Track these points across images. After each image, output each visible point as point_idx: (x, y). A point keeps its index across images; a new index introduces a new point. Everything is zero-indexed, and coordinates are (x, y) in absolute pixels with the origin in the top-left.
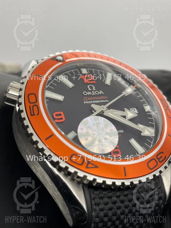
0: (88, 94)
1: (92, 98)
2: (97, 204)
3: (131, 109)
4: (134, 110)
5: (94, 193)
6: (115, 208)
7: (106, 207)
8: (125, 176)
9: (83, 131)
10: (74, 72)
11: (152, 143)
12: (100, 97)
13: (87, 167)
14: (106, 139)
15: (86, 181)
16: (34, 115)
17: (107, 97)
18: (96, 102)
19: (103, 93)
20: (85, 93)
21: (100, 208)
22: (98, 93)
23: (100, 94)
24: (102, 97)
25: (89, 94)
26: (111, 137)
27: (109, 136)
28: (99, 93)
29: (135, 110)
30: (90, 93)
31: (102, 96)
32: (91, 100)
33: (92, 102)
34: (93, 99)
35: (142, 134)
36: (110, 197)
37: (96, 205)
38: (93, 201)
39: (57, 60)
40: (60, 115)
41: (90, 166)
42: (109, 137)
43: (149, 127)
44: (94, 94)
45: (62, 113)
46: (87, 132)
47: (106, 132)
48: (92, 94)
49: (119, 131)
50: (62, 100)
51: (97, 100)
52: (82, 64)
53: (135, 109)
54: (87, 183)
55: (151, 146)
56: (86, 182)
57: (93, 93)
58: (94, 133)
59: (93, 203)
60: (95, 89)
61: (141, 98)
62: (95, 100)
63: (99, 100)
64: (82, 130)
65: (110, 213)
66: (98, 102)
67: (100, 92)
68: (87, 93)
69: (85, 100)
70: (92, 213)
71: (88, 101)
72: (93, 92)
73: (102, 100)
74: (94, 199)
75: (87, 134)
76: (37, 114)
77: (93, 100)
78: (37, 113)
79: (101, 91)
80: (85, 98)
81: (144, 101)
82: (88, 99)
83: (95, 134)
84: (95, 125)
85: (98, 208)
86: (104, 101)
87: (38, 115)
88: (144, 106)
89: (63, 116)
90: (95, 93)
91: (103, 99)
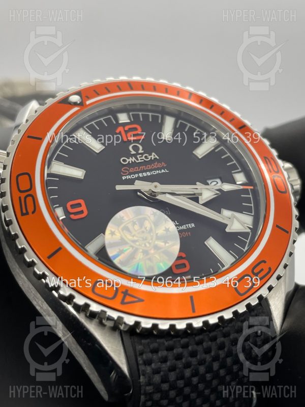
0: (129, 162)
1: (137, 168)
2: (148, 363)
3: (209, 182)
4: (215, 183)
5: (141, 344)
6: (180, 366)
7: (164, 365)
8: (194, 311)
9: (114, 236)
10: (104, 122)
11: (248, 241)
12: (153, 165)
13: (123, 303)
14: (156, 248)
15: (123, 325)
16: (27, 213)
17: (165, 164)
18: (145, 174)
19: (156, 157)
20: (124, 161)
21: (153, 369)
22: (148, 158)
23: (153, 159)
24: (156, 165)
25: (132, 161)
26: (166, 242)
27: (163, 242)
28: (150, 157)
29: (217, 183)
30: (134, 159)
31: (156, 163)
32: (134, 173)
33: (137, 175)
34: (140, 170)
35: (227, 230)
36: (170, 349)
37: (145, 365)
38: (139, 359)
39: (70, 103)
40: (79, 205)
41: (128, 299)
42: (163, 244)
43: (242, 213)
44: (141, 160)
45: (81, 201)
46: (122, 239)
47: (157, 234)
48: (137, 162)
49: (187, 225)
50: (83, 178)
51: (146, 171)
52: (118, 105)
53: (218, 180)
54: (126, 329)
55: (246, 248)
56: (124, 328)
57: (139, 159)
58: (135, 238)
59: (141, 362)
60: (143, 152)
61: (229, 160)
62: (142, 172)
63: (150, 170)
64: (112, 235)
65: (172, 376)
66: (149, 174)
67: (151, 155)
68: (128, 160)
69: (124, 173)
70: (139, 379)
71: (130, 174)
72: (140, 157)
73: (155, 169)
74: (141, 354)
75: (123, 242)
76: (33, 212)
77: (138, 173)
78: (33, 210)
79: (153, 154)
80: (124, 170)
81: (235, 164)
82: (131, 171)
83: (136, 241)
84: (137, 223)
85: (149, 369)
86: (160, 172)
87: (34, 214)
88: (234, 175)
89: (84, 208)
90: (143, 158)
91: (158, 169)
